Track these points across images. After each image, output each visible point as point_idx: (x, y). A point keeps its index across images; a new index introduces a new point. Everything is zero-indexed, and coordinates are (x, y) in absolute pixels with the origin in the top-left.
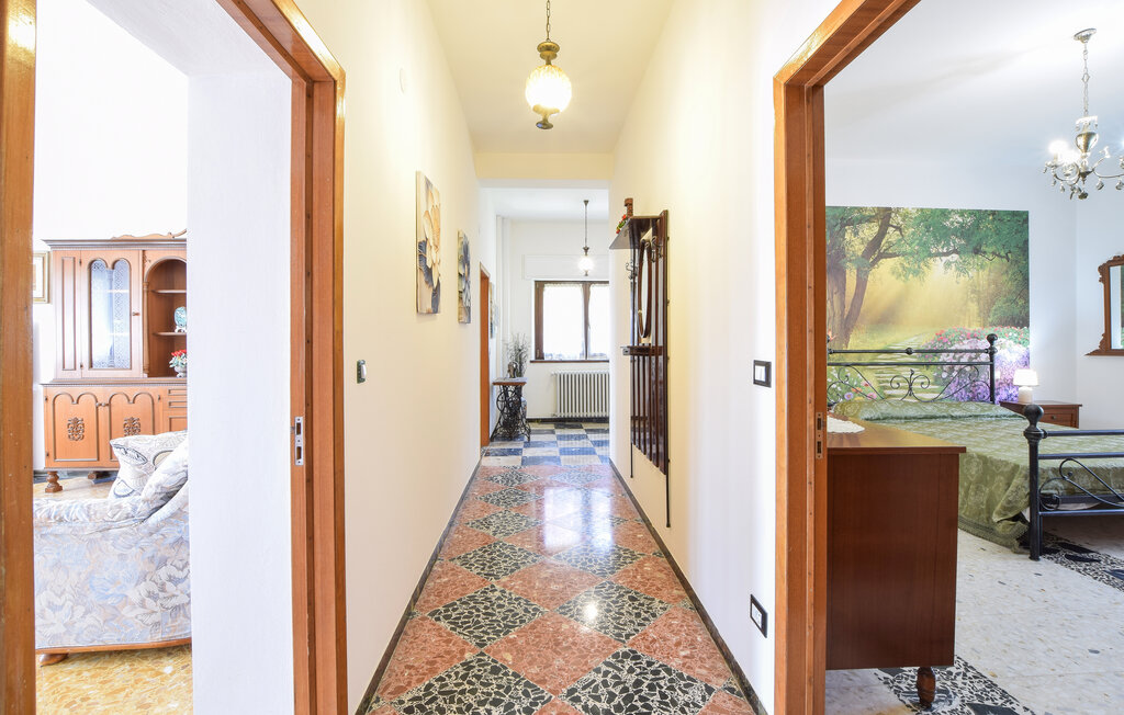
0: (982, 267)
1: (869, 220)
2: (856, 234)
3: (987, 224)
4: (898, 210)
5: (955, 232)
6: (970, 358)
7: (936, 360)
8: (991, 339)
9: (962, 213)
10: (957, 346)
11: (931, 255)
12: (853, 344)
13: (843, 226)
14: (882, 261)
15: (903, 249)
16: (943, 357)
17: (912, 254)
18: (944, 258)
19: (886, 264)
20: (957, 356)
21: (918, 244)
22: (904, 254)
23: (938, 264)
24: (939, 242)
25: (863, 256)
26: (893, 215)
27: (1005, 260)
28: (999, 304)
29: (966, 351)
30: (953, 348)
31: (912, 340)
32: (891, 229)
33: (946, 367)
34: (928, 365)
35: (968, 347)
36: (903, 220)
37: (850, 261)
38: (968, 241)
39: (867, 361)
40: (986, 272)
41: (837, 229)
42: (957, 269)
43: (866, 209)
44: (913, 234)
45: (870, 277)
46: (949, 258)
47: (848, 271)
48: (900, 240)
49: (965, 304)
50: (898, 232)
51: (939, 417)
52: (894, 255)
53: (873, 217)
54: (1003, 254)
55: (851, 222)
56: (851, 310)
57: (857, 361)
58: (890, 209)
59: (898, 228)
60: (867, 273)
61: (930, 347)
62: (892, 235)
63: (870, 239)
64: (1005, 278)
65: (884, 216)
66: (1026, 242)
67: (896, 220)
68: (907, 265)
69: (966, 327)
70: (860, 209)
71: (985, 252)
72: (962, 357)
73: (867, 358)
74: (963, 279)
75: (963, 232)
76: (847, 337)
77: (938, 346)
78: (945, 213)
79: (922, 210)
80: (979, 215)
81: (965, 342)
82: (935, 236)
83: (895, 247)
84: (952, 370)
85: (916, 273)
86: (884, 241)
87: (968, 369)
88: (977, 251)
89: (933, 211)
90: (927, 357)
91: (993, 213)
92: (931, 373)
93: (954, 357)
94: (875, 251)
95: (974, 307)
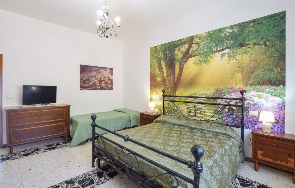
0: (245, 53)
1: (184, 43)
2: (179, 50)
3: (250, 28)
4: (197, 36)
5: (227, 38)
6: (236, 103)
7: (215, 102)
8: (242, 92)
9: (231, 27)
10: (227, 96)
11: (213, 52)
12: (178, 93)
13: (174, 48)
14: (190, 59)
15: (199, 52)
16: (219, 101)
17: (203, 54)
18: (221, 53)
19: (192, 60)
20: (228, 101)
21: (207, 49)
22: (199, 54)
23: (218, 56)
24: (217, 45)
25: (182, 58)
26: (195, 38)
27: (263, 46)
28: (257, 72)
29: (233, 99)
30: (225, 97)
31: (203, 92)
32: (193, 45)
33: (220, 106)
34: (211, 104)
35: (235, 97)
36: (199, 39)
37: (177, 61)
38: (236, 42)
39: (183, 100)
40: (249, 55)
41: (172, 50)
42: (229, 56)
43: (183, 39)
44: (204, 44)
45: (185, 67)
46: (224, 52)
47: (176, 65)
48: (198, 49)
49: (233, 74)
50: (197, 45)
51: (184, 126)
52: (195, 56)
53: (186, 42)
54: (261, 42)
55: (177, 46)
56: (177, 80)
57: (179, 100)
58: (193, 36)
59: (197, 44)
60: (183, 65)
61: (212, 96)
62: (194, 47)
63: (185, 51)
64: (263, 57)
65: (191, 40)
66: (283, 31)
67: (196, 40)
68: (201, 59)
69: (234, 86)
70: (180, 40)
71: (248, 44)
72: (231, 102)
73: (183, 99)
74: (233, 61)
75: (233, 37)
76: (176, 91)
77: (217, 95)
78: (221, 30)
79: (208, 32)
80: (243, 26)
81: (233, 94)
82: (215, 43)
83: (195, 52)
84: (224, 108)
85: (205, 62)
86: (190, 51)
87: (234, 108)
88: (241, 45)
89: (214, 31)
90: (210, 101)
91: (254, 21)
92: (212, 108)
93: (226, 102)
94: (187, 55)
95: (239, 76)
